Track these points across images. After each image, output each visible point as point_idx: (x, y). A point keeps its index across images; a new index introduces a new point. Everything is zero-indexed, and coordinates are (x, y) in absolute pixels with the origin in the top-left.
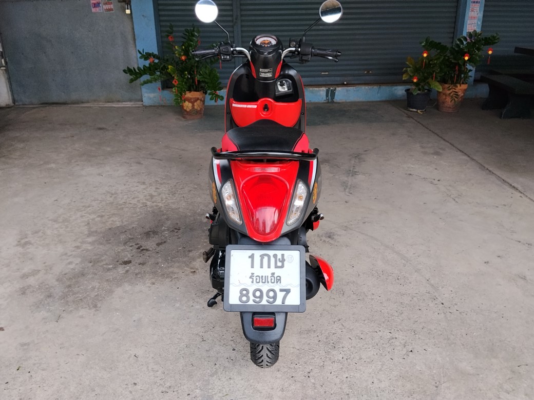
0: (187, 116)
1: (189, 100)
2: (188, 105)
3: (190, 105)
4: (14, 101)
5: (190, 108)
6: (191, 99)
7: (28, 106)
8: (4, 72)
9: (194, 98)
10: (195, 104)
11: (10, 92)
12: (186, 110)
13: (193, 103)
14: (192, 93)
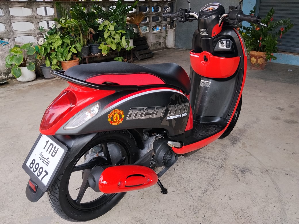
0: (252, 67)
1: (255, 57)
2: (254, 60)
3: (255, 60)
4: (175, 46)
5: (255, 62)
6: (257, 56)
7: (180, 49)
8: (174, 30)
9: (258, 56)
10: (259, 60)
11: (174, 41)
12: (252, 63)
13: (257, 59)
14: (258, 52)
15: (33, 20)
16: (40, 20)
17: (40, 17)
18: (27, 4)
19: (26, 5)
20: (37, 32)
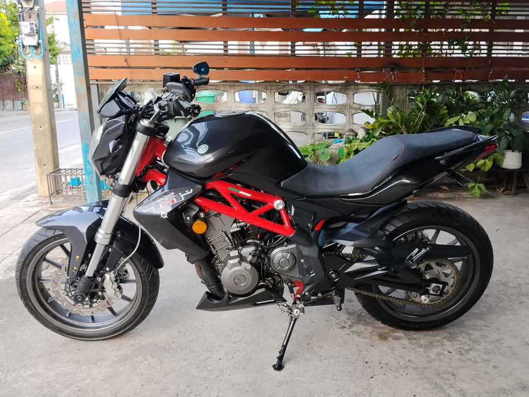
15: (346, 110)
16: (356, 110)
17: (356, 106)
18: (340, 87)
19: (338, 90)
20: (347, 128)
